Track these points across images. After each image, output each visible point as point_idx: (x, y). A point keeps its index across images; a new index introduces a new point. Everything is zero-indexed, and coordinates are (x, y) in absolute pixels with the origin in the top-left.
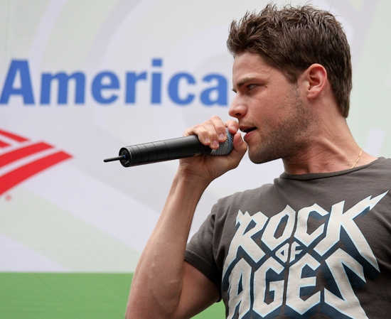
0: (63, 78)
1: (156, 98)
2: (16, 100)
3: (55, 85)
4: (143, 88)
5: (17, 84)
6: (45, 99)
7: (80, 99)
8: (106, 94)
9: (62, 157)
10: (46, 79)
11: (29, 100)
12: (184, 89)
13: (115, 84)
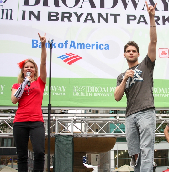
0: (81, 44)
1: (97, 49)
2: (72, 48)
3: (79, 45)
4: (95, 47)
5: (73, 45)
6: (78, 48)
7: (84, 48)
8: (88, 47)
9: (81, 58)
10: (78, 44)
11: (75, 48)
12: (102, 47)
13: (90, 46)
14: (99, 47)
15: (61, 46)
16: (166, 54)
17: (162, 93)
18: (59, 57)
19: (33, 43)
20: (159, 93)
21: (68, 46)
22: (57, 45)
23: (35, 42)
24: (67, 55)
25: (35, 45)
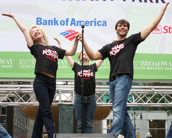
0: (80, 22)
1: (95, 25)
2: (73, 25)
4: (93, 23)
5: (73, 22)
6: (78, 25)
8: (87, 24)
10: (78, 22)
11: (75, 25)
12: (100, 23)
13: (89, 23)
14: (97, 23)
15: (62, 24)
16: (159, 30)
17: (155, 66)
18: (61, 34)
19: (37, 21)
20: (152, 67)
21: (69, 23)
22: (59, 22)
23: (39, 20)
24: (68, 32)
25: (39, 23)
